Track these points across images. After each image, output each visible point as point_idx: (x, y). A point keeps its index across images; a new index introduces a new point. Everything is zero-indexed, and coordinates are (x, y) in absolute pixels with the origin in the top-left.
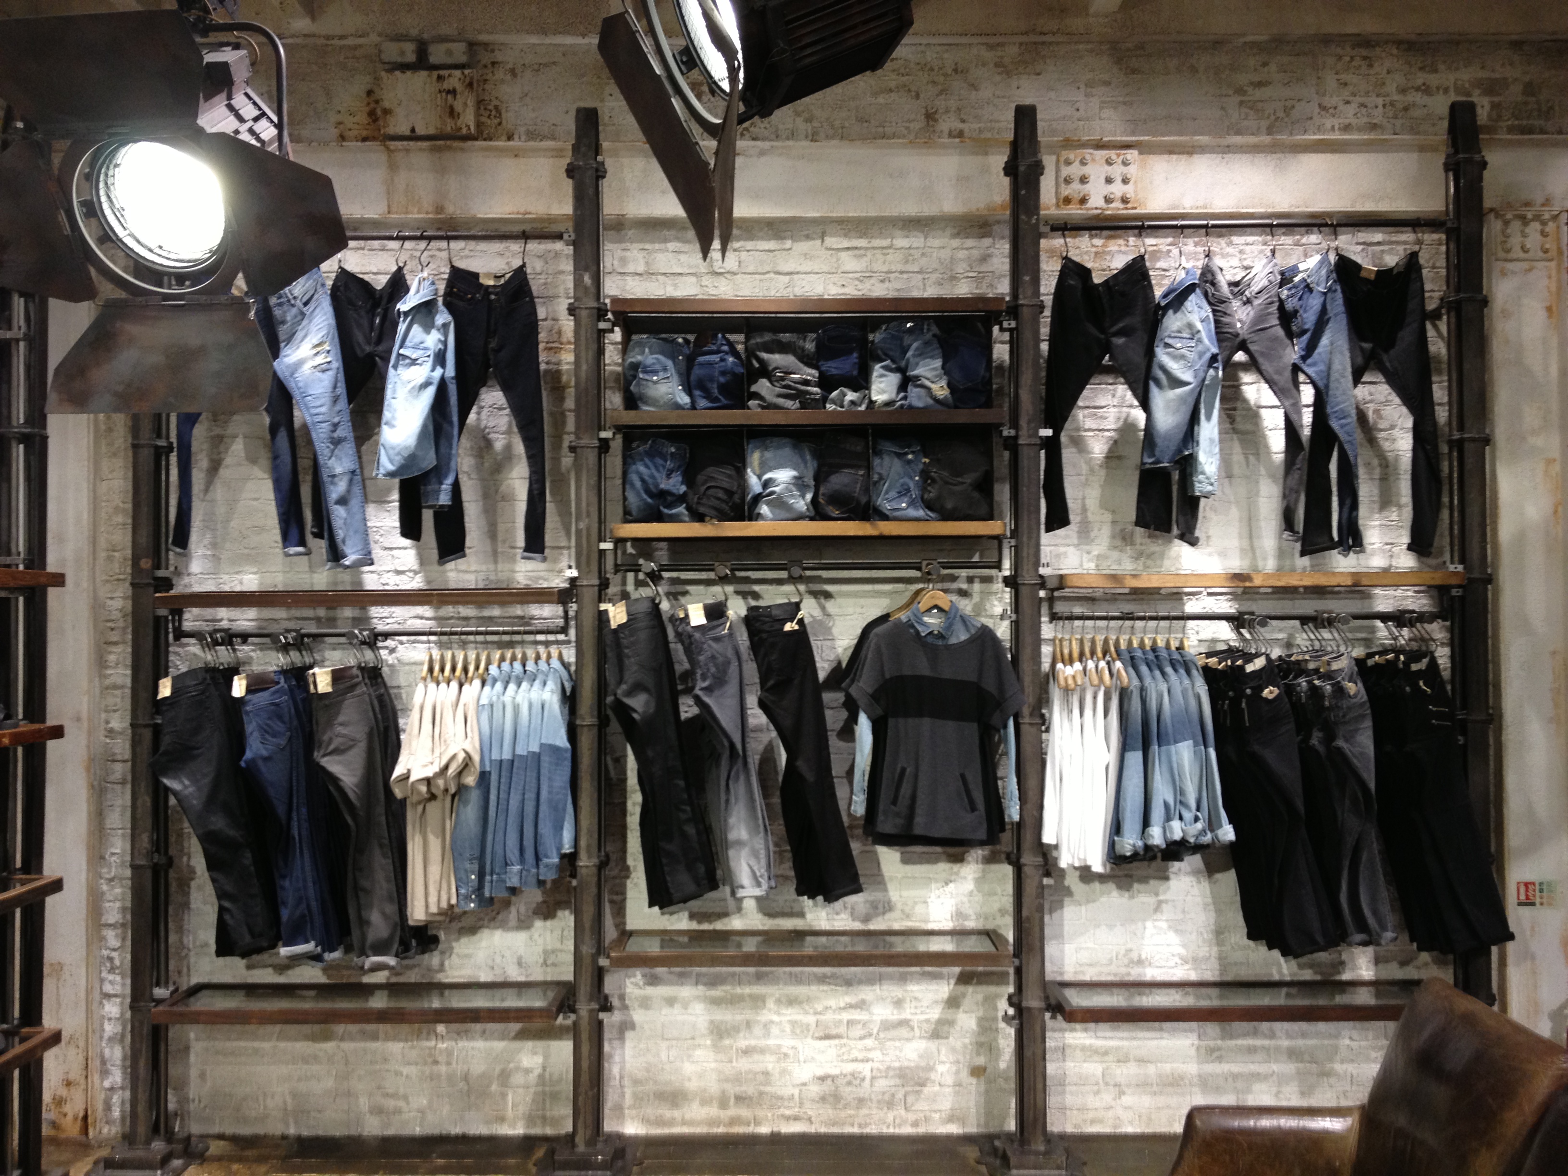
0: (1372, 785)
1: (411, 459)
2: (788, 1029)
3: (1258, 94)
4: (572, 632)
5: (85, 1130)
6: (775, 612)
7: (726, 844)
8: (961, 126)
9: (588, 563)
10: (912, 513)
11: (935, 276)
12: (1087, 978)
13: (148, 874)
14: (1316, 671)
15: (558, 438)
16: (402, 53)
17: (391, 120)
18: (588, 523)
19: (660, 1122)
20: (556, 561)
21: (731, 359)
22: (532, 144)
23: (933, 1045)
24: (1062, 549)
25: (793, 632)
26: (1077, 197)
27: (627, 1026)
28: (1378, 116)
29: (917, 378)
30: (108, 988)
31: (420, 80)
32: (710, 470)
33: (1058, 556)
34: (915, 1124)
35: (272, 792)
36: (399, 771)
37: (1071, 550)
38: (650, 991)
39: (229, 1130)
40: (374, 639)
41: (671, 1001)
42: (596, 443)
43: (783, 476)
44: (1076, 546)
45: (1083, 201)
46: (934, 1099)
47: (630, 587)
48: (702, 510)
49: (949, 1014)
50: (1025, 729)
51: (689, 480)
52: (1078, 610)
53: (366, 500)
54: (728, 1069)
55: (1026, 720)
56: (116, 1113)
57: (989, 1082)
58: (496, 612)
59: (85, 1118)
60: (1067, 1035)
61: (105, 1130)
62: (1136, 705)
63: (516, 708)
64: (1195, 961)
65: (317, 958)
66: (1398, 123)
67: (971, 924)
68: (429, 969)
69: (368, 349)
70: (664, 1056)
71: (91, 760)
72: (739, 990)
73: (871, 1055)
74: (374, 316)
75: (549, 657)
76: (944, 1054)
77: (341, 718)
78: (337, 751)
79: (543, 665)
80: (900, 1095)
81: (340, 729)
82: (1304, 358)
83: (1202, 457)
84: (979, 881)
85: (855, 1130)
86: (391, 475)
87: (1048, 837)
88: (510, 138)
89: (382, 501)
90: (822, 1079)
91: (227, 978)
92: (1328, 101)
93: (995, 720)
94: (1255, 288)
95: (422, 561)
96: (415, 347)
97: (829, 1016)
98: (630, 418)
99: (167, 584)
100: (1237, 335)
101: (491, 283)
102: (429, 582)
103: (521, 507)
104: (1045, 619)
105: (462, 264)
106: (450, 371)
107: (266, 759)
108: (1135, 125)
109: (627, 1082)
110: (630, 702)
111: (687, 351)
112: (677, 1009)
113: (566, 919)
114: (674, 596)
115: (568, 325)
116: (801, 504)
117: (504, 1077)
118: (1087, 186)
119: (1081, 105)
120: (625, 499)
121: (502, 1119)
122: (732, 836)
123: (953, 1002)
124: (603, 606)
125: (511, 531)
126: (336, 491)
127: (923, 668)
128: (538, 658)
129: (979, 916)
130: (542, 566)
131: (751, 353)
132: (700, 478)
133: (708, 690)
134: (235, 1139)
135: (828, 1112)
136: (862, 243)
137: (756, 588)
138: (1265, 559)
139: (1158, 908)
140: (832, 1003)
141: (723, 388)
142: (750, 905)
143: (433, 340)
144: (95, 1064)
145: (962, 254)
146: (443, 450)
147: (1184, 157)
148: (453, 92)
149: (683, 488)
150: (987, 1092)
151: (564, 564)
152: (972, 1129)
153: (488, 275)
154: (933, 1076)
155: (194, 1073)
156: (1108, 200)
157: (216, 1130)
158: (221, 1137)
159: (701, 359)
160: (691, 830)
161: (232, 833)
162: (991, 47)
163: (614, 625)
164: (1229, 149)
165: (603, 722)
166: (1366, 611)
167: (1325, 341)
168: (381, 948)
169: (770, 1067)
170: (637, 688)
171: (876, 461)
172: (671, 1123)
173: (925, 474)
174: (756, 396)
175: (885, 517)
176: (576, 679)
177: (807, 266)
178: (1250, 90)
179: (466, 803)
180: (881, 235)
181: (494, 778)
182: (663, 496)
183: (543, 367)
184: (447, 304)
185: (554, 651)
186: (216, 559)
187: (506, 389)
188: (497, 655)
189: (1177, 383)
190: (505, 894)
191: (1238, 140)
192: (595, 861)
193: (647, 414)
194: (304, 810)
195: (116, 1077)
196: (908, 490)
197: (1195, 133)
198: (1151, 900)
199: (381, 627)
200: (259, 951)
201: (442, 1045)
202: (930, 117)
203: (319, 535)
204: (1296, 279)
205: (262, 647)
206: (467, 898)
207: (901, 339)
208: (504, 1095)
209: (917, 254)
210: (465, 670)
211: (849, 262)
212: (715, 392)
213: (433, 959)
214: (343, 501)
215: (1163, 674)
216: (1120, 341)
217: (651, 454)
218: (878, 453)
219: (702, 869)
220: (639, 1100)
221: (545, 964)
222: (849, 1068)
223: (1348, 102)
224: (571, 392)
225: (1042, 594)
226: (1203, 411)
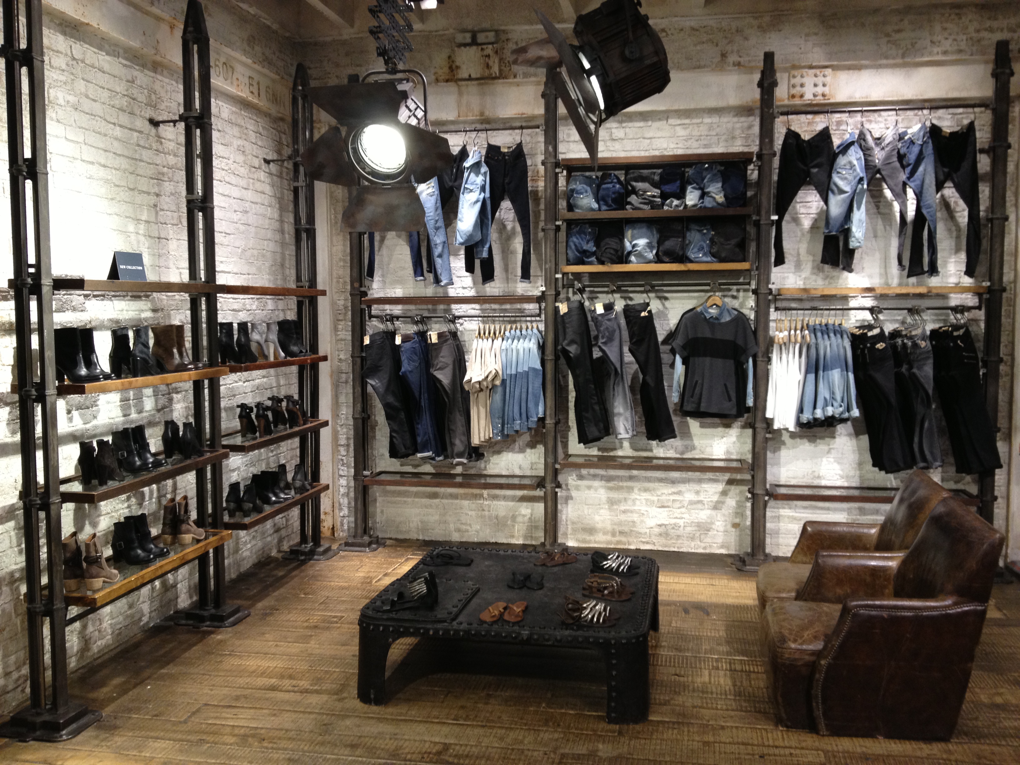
0: (930, 392)
1: (470, 237)
2: (644, 502)
3: (897, 36)
4: (543, 316)
5: (333, 533)
6: (637, 307)
7: (613, 415)
8: (739, 59)
9: (550, 284)
10: (705, 259)
11: (723, 137)
12: (792, 483)
13: (360, 421)
14: (906, 335)
15: (537, 223)
16: (464, 38)
17: (460, 71)
18: (550, 265)
19: (584, 541)
20: (536, 282)
21: (618, 186)
22: (525, 80)
23: (714, 513)
24: (786, 275)
25: (645, 317)
26: (798, 94)
27: (568, 498)
28: (963, 45)
29: (709, 193)
30: (341, 473)
31: (473, 50)
32: (607, 240)
33: (784, 278)
34: (705, 548)
35: (413, 386)
36: (467, 378)
37: (791, 275)
38: (579, 482)
39: (394, 536)
40: (454, 319)
41: (589, 488)
42: (554, 227)
43: (642, 242)
44: (794, 273)
45: (802, 96)
46: (714, 537)
47: (570, 295)
48: (603, 259)
49: (722, 498)
50: (759, 363)
51: (597, 245)
52: (793, 305)
53: (449, 254)
54: (615, 519)
55: (760, 359)
56: (346, 527)
57: (741, 531)
58: (508, 306)
59: (333, 528)
60: (781, 510)
61: (341, 534)
62: (813, 351)
63: (518, 351)
64: (847, 477)
65: (433, 459)
66: (974, 49)
67: (734, 457)
68: (480, 469)
69: (450, 184)
70: (586, 512)
71: (332, 372)
72: (621, 484)
73: (683, 516)
74: (453, 167)
75: (532, 327)
76: (719, 517)
77: (442, 354)
78: (440, 369)
79: (529, 331)
80: (697, 535)
81: (441, 359)
82: (909, 178)
83: (854, 229)
84: (738, 437)
85: (676, 550)
86: (461, 244)
87: (769, 415)
88: (515, 77)
89: (456, 255)
90: (660, 526)
91: (392, 469)
92: (935, 38)
93: (743, 358)
94: (887, 142)
95: (475, 283)
96: (472, 184)
97: (664, 497)
98: (570, 215)
99: (365, 294)
100: (875, 166)
101: (506, 150)
102: (477, 293)
103: (520, 257)
104: (772, 310)
105: (493, 142)
106: (488, 194)
107: (411, 372)
108: (831, 55)
109: (569, 523)
110: (568, 348)
111: (597, 182)
112: (592, 491)
113: (541, 449)
114: (591, 299)
115: (542, 169)
116: (651, 255)
117: (514, 518)
118: (804, 89)
119: (802, 46)
120: (567, 254)
121: (513, 537)
122: (616, 411)
123: (724, 493)
124: (557, 304)
125: (515, 269)
126: (437, 251)
127: (708, 334)
128: (527, 328)
129: (738, 453)
130: (529, 285)
131: (627, 182)
132: (602, 244)
133: (605, 343)
134: (396, 540)
135: (663, 540)
136: (687, 121)
137: (631, 295)
138: (893, 279)
139: (829, 452)
140: (665, 491)
141: (614, 200)
142: (626, 444)
143: (479, 180)
144: (336, 505)
145: (738, 125)
146: (484, 231)
147: (856, 72)
148: (488, 56)
149: (594, 249)
150: (740, 535)
151: (539, 283)
152: (733, 552)
153: (504, 147)
154: (713, 526)
155: (378, 510)
156: (815, 95)
157: (388, 536)
158: (391, 539)
159: (604, 186)
160: (597, 408)
161: (396, 404)
162: (756, 18)
163: (562, 313)
164: (880, 67)
165: (557, 358)
166: (945, 305)
167: (921, 169)
168: (460, 455)
169: (635, 519)
170: (572, 342)
171: (688, 234)
172: (589, 542)
173: (712, 240)
174: (630, 203)
175: (691, 261)
176: (545, 339)
177: (659, 134)
178: (893, 34)
179: (496, 393)
180: (697, 117)
181: (508, 382)
182: (585, 253)
183: (530, 189)
184: (486, 162)
185: (535, 325)
186: (384, 282)
187: (513, 202)
188: (509, 327)
189: (842, 192)
190: (513, 433)
191: (884, 62)
192: (554, 421)
193: (578, 214)
194: (426, 395)
195: (345, 511)
196: (703, 248)
197: (862, 59)
198: (826, 448)
199: (457, 314)
200: (407, 456)
201: (486, 503)
202: (724, 56)
203: (430, 272)
204: (906, 138)
205: (405, 322)
206: (497, 434)
207: (702, 173)
208: (514, 526)
209: (715, 126)
210: (495, 333)
211: (680, 132)
212: (610, 202)
213: (481, 464)
214: (440, 256)
215: (829, 337)
216: (815, 170)
217: (580, 233)
218: (688, 229)
219: (601, 425)
220: (575, 531)
221: (532, 469)
222: (673, 521)
223: (947, 39)
224: (543, 201)
225: (770, 297)
226: (855, 206)
